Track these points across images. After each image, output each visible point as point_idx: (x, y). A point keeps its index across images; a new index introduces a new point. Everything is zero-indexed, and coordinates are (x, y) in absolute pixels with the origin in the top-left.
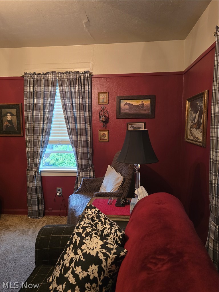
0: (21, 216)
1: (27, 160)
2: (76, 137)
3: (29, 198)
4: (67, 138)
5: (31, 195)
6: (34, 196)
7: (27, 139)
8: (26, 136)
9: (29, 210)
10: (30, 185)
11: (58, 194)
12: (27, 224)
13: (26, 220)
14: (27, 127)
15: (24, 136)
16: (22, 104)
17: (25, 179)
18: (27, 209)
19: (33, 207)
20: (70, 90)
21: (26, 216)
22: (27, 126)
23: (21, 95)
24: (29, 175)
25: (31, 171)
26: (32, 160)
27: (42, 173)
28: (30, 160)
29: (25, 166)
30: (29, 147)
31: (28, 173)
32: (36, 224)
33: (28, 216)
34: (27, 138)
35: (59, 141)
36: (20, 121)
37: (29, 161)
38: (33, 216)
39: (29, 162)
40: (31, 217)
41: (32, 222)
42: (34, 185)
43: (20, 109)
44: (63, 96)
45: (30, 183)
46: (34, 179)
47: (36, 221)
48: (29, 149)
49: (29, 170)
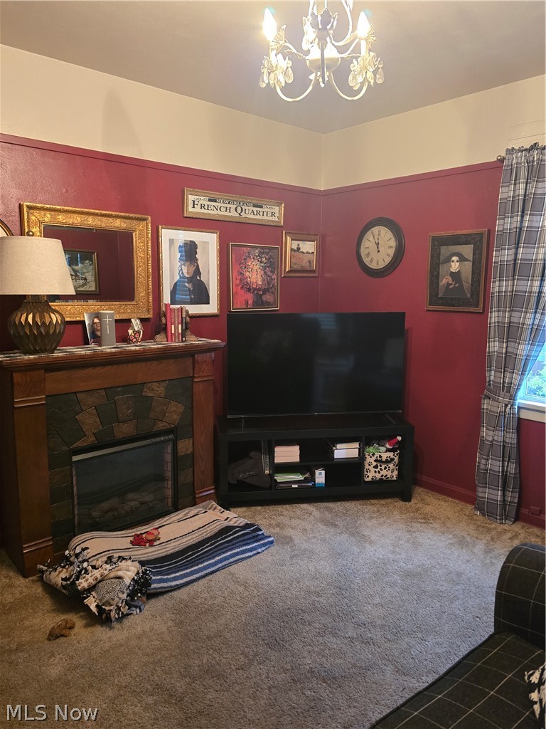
0: (460, 505)
1: (487, 374)
3: (482, 467)
5: (488, 459)
6: (495, 465)
7: (493, 320)
8: (491, 312)
9: (480, 495)
10: (486, 434)
12: (472, 527)
13: (471, 517)
14: (497, 289)
15: (484, 313)
16: (489, 231)
17: (476, 418)
18: (475, 491)
19: (491, 491)
21: (470, 507)
22: (495, 287)
23: (489, 207)
24: (487, 409)
25: (494, 400)
26: (498, 374)
27: (521, 410)
28: (493, 373)
29: (480, 387)
30: (494, 341)
31: (486, 404)
32: (494, 533)
33: (477, 509)
34: (494, 317)
36: (479, 274)
37: (492, 375)
38: (487, 510)
39: (492, 378)
40: (483, 514)
41: (484, 525)
42: (499, 436)
43: (483, 244)
45: (487, 429)
46: (498, 421)
47: (493, 526)
48: (494, 346)
49: (489, 399)
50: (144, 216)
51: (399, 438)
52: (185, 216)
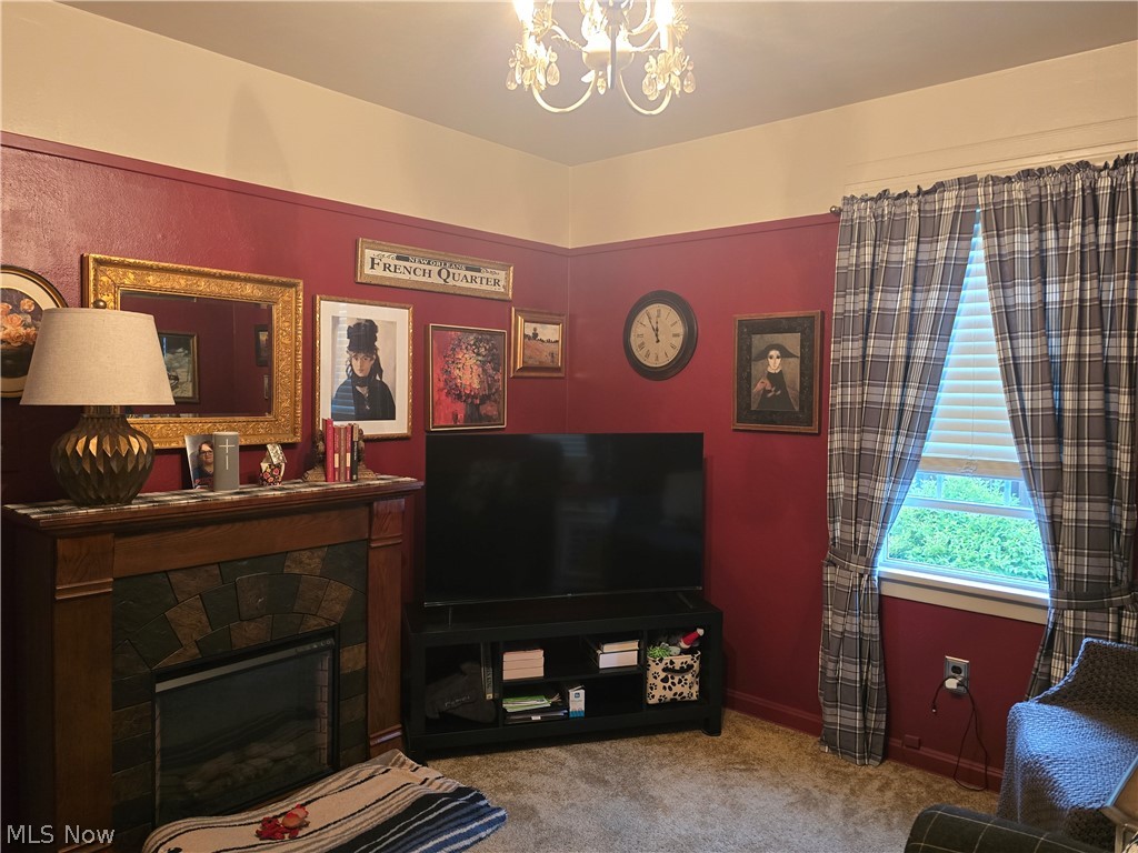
0: (799, 737)
1: (830, 527)
2: (1052, 448)
3: (830, 674)
4: (1010, 452)
5: (837, 662)
6: (850, 671)
7: (836, 445)
8: (832, 433)
9: (829, 719)
10: (834, 621)
11: (951, 684)
12: (819, 773)
13: (816, 757)
14: (839, 399)
15: (821, 435)
16: (823, 313)
17: (816, 597)
18: (820, 712)
19: (845, 712)
20: (1035, 245)
21: (812, 740)
22: (837, 396)
23: (823, 281)
24: (832, 582)
25: (842, 567)
26: (847, 528)
27: (883, 583)
28: (838, 525)
29: (819, 550)
30: (838, 477)
31: (830, 575)
32: (853, 781)
33: (824, 742)
34: (836, 441)
35: (970, 463)
36: (812, 377)
37: (837, 530)
38: (839, 744)
39: (838, 533)
40: (834, 751)
41: (837, 768)
42: (853, 624)
43: (815, 333)
44: (1001, 273)
45: (834, 613)
46: (849, 600)
47: (851, 769)
48: (838, 485)
49: (835, 565)
50: (292, 280)
51: (701, 632)
52: (359, 280)
